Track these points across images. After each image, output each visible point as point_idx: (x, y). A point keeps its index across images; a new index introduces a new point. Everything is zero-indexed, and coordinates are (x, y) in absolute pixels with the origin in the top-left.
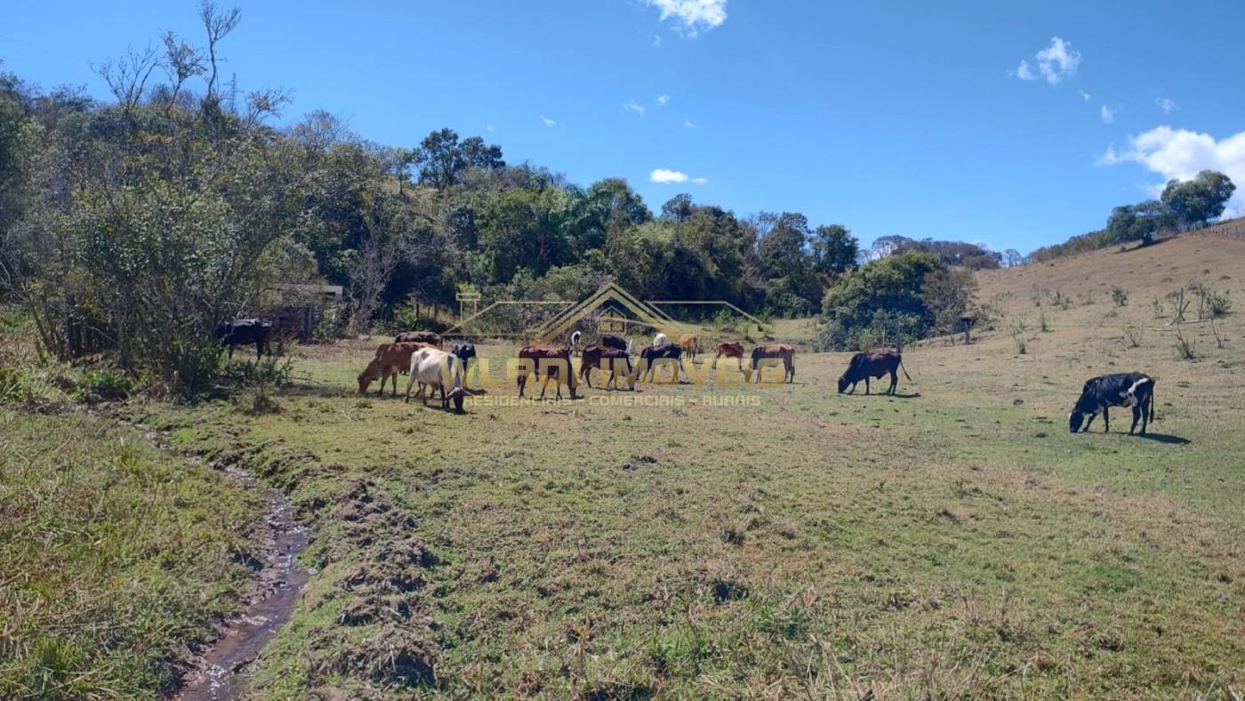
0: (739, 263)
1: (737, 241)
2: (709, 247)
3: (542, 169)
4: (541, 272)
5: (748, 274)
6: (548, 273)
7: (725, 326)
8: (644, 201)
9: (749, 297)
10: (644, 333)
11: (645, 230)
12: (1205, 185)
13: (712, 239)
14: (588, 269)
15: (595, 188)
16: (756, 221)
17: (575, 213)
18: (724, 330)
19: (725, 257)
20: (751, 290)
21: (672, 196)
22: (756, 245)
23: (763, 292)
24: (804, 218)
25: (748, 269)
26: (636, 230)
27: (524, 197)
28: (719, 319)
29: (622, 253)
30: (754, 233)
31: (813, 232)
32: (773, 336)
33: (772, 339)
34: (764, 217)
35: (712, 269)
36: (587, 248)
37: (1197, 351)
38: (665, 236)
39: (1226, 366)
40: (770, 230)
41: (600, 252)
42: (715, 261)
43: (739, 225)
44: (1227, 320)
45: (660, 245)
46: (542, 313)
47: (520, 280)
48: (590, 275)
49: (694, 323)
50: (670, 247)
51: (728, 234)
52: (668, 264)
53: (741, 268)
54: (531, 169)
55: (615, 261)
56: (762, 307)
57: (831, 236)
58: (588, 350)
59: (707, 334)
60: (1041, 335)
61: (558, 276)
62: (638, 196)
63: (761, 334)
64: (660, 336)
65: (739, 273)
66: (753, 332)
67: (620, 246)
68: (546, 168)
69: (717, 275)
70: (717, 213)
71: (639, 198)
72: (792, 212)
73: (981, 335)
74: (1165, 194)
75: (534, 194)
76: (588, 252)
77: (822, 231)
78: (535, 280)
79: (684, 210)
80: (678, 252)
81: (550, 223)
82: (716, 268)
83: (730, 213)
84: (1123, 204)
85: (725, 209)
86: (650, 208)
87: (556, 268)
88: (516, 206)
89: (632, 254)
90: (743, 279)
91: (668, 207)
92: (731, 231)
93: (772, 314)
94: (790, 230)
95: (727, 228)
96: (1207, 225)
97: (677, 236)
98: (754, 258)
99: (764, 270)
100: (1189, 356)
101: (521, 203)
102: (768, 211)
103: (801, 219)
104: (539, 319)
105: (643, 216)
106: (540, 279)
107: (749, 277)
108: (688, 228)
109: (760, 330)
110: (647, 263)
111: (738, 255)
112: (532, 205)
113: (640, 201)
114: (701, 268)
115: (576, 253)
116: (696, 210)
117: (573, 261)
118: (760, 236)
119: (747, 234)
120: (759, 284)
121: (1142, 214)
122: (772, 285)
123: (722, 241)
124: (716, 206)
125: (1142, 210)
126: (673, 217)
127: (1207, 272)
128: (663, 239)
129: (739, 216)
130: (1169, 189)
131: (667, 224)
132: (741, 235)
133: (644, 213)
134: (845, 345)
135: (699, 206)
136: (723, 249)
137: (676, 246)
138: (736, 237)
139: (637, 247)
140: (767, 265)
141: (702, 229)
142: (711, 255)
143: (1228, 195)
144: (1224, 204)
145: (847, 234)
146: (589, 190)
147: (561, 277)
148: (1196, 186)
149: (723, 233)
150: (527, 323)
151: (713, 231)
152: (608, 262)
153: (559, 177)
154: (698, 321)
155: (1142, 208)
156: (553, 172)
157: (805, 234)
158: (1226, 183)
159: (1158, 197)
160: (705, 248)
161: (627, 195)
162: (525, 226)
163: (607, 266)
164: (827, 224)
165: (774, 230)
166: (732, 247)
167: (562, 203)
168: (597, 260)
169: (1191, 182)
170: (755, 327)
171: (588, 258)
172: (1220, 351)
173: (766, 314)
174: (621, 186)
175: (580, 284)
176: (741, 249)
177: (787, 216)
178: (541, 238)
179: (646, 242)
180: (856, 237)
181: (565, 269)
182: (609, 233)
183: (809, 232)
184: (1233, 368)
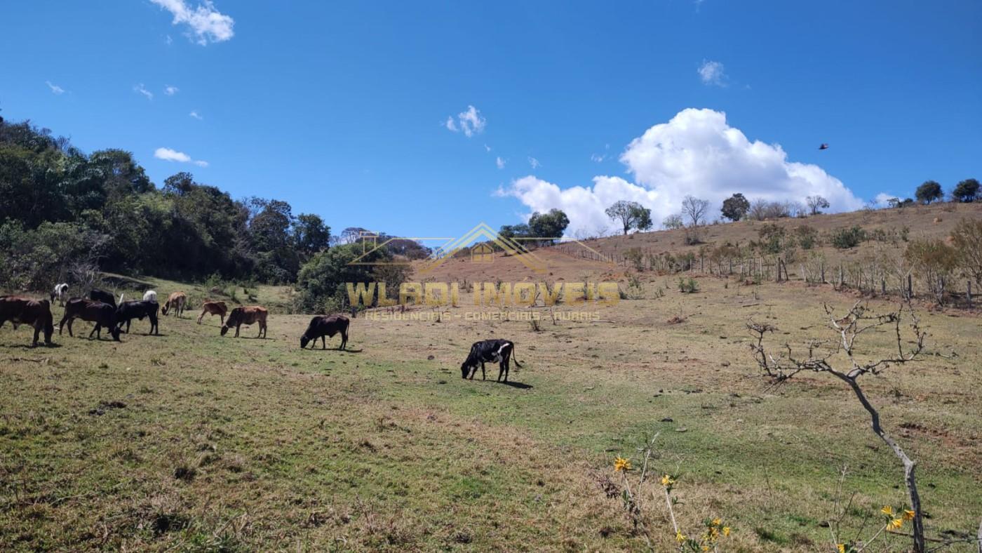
0: (232, 236)
1: (231, 218)
2: (206, 220)
3: (44, 130)
4: (33, 224)
5: (239, 245)
6: (40, 227)
7: (215, 287)
8: (146, 173)
9: (239, 265)
10: (137, 289)
11: (146, 199)
12: (553, 219)
13: (209, 213)
14: (85, 227)
15: (98, 154)
16: (249, 203)
17: (75, 175)
18: (214, 291)
19: (219, 229)
20: (241, 259)
21: (175, 173)
22: (248, 222)
23: (251, 262)
24: (288, 206)
25: (240, 242)
26: (137, 198)
27: (20, 153)
28: (210, 282)
29: (121, 216)
30: (247, 212)
31: (295, 218)
32: (256, 299)
33: (255, 301)
34: (256, 202)
35: (208, 239)
36: (85, 207)
37: (542, 326)
38: (165, 207)
39: (556, 337)
40: (260, 211)
41: (98, 213)
42: (210, 232)
43: (235, 205)
44: (560, 306)
45: (160, 213)
46: (30, 263)
47: (8, 231)
48: (85, 233)
49: (186, 283)
50: (170, 216)
51: (223, 211)
52: (165, 231)
53: (233, 240)
54: (32, 128)
55: (113, 224)
56: (249, 274)
57: (310, 223)
58: (72, 302)
59: (198, 294)
60: (451, 310)
61: (51, 230)
62: (140, 168)
63: (246, 296)
64: (150, 292)
65: (231, 245)
66: (240, 294)
67: (119, 210)
68: (49, 131)
69: (211, 244)
70: (215, 192)
71: (142, 170)
72: (280, 200)
73: (412, 307)
74: (531, 221)
75: (30, 152)
76: (86, 212)
77: (302, 218)
78: (25, 231)
79: (184, 185)
80: (176, 221)
81: (46, 181)
82: (210, 238)
83: (227, 195)
84: (507, 225)
85: (222, 190)
86: (151, 181)
87: (49, 223)
88: (10, 161)
89: (132, 218)
90: (234, 249)
91: (170, 181)
92: (226, 209)
93: (257, 280)
94: (276, 214)
95: (224, 206)
96: (553, 244)
97: (177, 207)
98: (246, 233)
99: (253, 244)
100: (537, 329)
101: (17, 159)
102: (260, 196)
103: (287, 207)
104: (26, 269)
105: (145, 186)
106: (31, 231)
107: (239, 247)
108: (187, 201)
109: (246, 292)
110: (146, 228)
111: (232, 230)
112: (28, 162)
113: (143, 173)
114: (196, 237)
115: (74, 212)
116: (195, 187)
117: (68, 218)
118: (251, 216)
119: (241, 213)
120: (248, 255)
121: (518, 232)
122: (260, 256)
123: (218, 216)
124: (214, 187)
125: (517, 230)
126: (174, 190)
127: (551, 274)
128: (163, 209)
129: (234, 198)
130: (533, 218)
131: (169, 196)
132: (235, 213)
133: (147, 184)
134: (313, 309)
135: (199, 184)
136: (219, 223)
137: (175, 216)
138: (231, 214)
139: (136, 212)
140: (256, 240)
141: (200, 204)
142: (207, 227)
143: (565, 227)
144: (563, 231)
145: (322, 223)
146: (91, 157)
147: (54, 231)
148: (548, 218)
149: (219, 210)
150: (12, 272)
151: (210, 207)
152: (106, 222)
153: (63, 141)
154: (189, 282)
155: (518, 228)
156: (55, 135)
157: (289, 219)
158: (565, 219)
159: (527, 222)
160: (201, 220)
161: (132, 166)
162: (19, 181)
163: (104, 227)
164: (307, 213)
165: (264, 213)
166: (227, 222)
167: (61, 165)
168: (94, 220)
169: (546, 215)
170: (242, 290)
171: (85, 217)
172: (555, 327)
173: (252, 280)
174: (125, 158)
175: (74, 240)
176: (235, 225)
177: (275, 203)
178: (36, 193)
179: (146, 210)
180: (329, 226)
181: (58, 224)
182: (109, 197)
183: (292, 218)
184: (561, 339)
